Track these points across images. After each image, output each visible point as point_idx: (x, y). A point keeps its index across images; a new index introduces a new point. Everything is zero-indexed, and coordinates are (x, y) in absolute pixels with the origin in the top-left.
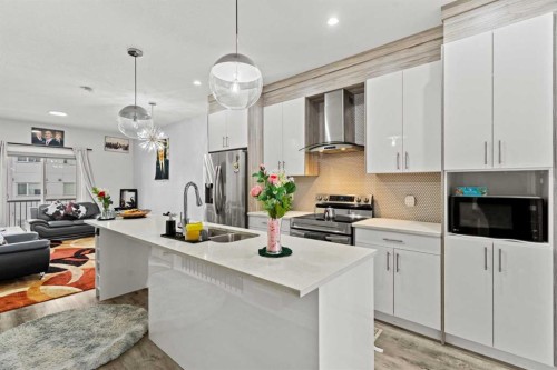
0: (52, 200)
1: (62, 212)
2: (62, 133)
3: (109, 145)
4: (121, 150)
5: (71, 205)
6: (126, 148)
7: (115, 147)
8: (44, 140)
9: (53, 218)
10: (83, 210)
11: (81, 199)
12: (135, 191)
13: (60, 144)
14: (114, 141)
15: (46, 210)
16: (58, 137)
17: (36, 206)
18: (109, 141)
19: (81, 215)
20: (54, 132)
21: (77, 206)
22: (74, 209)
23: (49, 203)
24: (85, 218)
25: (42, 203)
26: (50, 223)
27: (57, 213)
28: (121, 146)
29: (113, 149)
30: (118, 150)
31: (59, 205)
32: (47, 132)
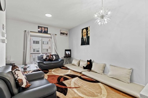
0: (44, 53)
1: (48, 58)
2: (47, 28)
3: (62, 33)
4: (65, 35)
5: (51, 55)
6: (67, 34)
9: (45, 60)
10: (54, 57)
11: (53, 53)
12: (70, 50)
13: (46, 32)
14: (63, 32)
15: (43, 57)
16: (46, 30)
17: (40, 55)
19: (54, 59)
20: (45, 28)
22: (52, 57)
23: (43, 54)
24: (55, 60)
25: (41, 54)
26: (44, 62)
27: (46, 58)
28: (65, 34)
29: (63, 35)
30: (64, 35)
31: (47, 55)
32: (43, 28)
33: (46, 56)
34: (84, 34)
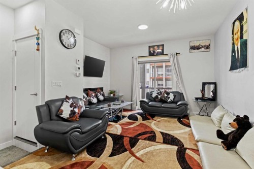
3: (193, 48)
4: (203, 49)
5: (165, 92)
6: (208, 47)
7: (198, 48)
8: (154, 52)
10: (171, 97)
12: (215, 84)
13: (162, 53)
14: (196, 44)
15: (152, 94)
16: (161, 49)
17: (149, 91)
18: (192, 44)
19: (169, 100)
21: (168, 94)
22: (166, 95)
23: (154, 90)
27: (157, 97)
28: (203, 47)
29: (196, 50)
30: (200, 50)
31: (158, 92)
32: (156, 47)
33: (157, 94)
34: (237, 36)
